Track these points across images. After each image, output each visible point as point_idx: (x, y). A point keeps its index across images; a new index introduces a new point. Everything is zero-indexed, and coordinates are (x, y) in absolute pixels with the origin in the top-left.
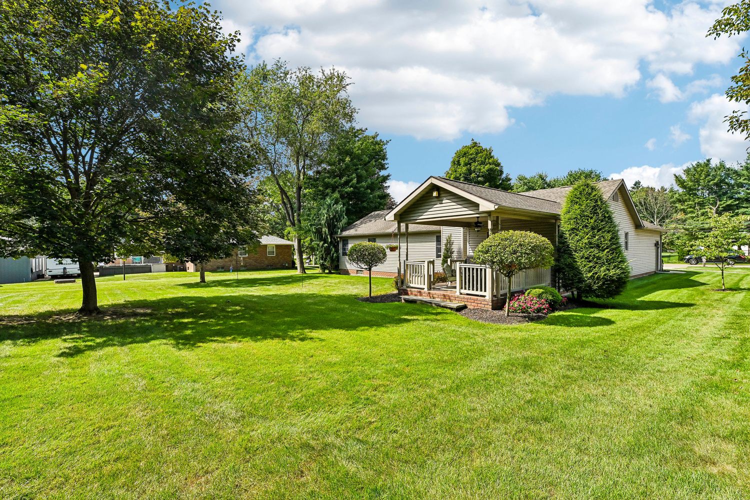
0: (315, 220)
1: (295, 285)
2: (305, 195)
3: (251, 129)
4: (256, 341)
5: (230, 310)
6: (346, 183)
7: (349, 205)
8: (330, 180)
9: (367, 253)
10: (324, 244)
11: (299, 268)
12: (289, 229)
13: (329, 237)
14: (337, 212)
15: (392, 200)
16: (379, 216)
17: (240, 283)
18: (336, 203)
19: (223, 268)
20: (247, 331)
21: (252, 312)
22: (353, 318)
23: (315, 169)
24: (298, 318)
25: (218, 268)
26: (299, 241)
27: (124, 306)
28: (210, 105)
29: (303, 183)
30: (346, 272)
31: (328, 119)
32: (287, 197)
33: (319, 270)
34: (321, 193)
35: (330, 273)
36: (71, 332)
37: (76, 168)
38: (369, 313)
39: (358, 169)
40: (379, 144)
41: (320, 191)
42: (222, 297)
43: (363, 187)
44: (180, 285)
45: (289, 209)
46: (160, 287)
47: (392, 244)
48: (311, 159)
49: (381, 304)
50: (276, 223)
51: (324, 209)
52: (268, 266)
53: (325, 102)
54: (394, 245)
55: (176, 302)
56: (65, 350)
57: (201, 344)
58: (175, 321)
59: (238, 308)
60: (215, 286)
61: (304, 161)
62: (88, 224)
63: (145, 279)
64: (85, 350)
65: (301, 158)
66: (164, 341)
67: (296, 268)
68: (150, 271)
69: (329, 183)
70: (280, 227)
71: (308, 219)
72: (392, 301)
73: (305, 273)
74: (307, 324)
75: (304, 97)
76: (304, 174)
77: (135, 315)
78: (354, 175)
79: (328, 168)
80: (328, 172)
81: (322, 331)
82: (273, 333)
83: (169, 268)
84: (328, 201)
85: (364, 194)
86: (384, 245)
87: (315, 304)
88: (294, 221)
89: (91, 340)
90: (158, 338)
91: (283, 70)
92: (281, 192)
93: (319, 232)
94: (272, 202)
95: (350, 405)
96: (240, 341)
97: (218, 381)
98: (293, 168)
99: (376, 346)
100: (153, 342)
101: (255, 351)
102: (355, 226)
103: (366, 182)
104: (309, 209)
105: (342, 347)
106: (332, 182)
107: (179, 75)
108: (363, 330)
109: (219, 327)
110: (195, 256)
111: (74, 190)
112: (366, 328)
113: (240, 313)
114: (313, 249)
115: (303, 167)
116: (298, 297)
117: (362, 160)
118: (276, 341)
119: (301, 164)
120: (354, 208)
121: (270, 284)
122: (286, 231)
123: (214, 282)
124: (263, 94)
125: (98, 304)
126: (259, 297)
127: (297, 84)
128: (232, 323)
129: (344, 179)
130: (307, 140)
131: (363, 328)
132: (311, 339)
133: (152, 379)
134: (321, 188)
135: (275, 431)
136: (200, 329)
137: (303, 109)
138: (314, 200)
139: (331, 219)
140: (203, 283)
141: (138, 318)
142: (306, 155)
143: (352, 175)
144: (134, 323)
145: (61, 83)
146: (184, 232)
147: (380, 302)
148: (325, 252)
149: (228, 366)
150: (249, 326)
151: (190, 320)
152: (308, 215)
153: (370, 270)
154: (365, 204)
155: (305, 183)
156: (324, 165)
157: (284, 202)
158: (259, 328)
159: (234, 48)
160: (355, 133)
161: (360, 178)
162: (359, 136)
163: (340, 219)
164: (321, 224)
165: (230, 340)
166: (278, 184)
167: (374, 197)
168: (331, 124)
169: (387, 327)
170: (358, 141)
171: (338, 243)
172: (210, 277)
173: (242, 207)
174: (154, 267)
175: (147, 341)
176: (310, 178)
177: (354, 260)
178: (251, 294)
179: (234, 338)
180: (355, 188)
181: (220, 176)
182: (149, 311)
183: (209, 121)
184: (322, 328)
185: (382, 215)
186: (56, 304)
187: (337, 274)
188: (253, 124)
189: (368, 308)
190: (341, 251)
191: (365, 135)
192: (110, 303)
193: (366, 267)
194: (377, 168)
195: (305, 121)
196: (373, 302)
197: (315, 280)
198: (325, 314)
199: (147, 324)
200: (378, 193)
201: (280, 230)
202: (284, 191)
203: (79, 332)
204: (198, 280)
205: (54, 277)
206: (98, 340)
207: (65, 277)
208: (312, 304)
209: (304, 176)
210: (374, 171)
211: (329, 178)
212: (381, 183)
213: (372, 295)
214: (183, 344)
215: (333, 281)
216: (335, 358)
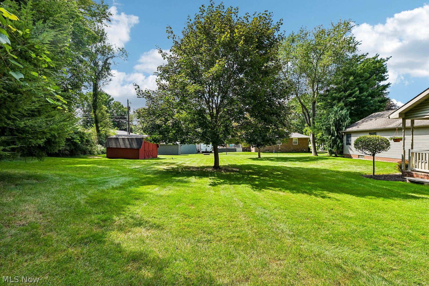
0: (325, 122)
1: (312, 162)
2: (318, 106)
3: (284, 73)
4: (293, 193)
5: (275, 174)
6: (350, 95)
7: (352, 110)
8: (336, 95)
9: (371, 143)
10: (332, 137)
11: (313, 152)
12: (306, 128)
13: (335, 132)
14: (342, 115)
15: (391, 103)
16: (379, 116)
17: (278, 159)
18: (342, 109)
19: (268, 151)
20: (287, 186)
21: (287, 176)
22: (361, 189)
23: (325, 89)
24: (318, 183)
25: (266, 150)
26: (313, 135)
27: (228, 166)
28: (265, 65)
29: (317, 99)
30: (349, 156)
31: (335, 54)
32: (306, 109)
33: (328, 154)
34: (330, 104)
35: (336, 156)
36: (211, 176)
37: (212, 106)
38: (375, 187)
39: (360, 84)
40: (379, 62)
41: (329, 103)
42: (270, 166)
43: (364, 96)
44: (249, 158)
45: (307, 116)
46: (241, 159)
47: (396, 136)
48: (323, 82)
49: (385, 182)
50: (298, 125)
51: (333, 114)
52: (293, 150)
53: (333, 44)
54: (398, 137)
55: (249, 167)
56: (211, 183)
57: (264, 190)
58: (250, 176)
59: (279, 173)
60: (265, 160)
61: (318, 85)
62: (217, 129)
63: (234, 155)
64: (218, 184)
65: (315, 84)
66: (247, 185)
67: (311, 152)
68: (236, 151)
69: (335, 96)
70: (300, 127)
71: (320, 122)
72: (396, 180)
73: (317, 155)
74: (325, 188)
75: (319, 44)
76: (318, 93)
77: (233, 171)
78: (357, 89)
79: (335, 87)
80: (335, 89)
81: (336, 194)
82: (303, 190)
83: (244, 150)
84: (335, 108)
85: (365, 101)
86: (388, 137)
87: (328, 176)
88: (310, 123)
89: (219, 180)
90: (244, 184)
91: (304, 32)
92: (302, 106)
93: (328, 130)
94: (295, 113)
95: (370, 250)
96: (284, 192)
97: (276, 211)
98: (310, 90)
99: (386, 212)
100: (242, 185)
101: (294, 199)
102: (357, 124)
103: (367, 92)
104: (321, 115)
105: (355, 207)
106: (339, 96)
107: (254, 53)
108: (371, 199)
109: (271, 182)
110: (259, 144)
111: (211, 115)
112: (374, 197)
113: (281, 176)
114: (323, 141)
115: (317, 89)
116: (315, 170)
117: (363, 77)
118: (305, 195)
119: (316, 87)
120: (356, 112)
121: (296, 161)
122: (304, 130)
123: (265, 158)
124: (292, 51)
125: (219, 165)
126: (290, 168)
127: (313, 38)
128: (278, 181)
129: (348, 92)
130: (320, 71)
131: (370, 197)
132: (329, 198)
133: (245, 203)
134: (329, 101)
135: (316, 250)
136: (262, 182)
137: (317, 53)
138: (324, 109)
139: (337, 121)
140: (259, 158)
141: (234, 173)
142: (319, 81)
143: (354, 88)
144: (233, 175)
145: (210, 71)
146: (253, 132)
147: (383, 180)
148: (332, 142)
149: (280, 204)
150: (288, 184)
151: (257, 176)
152: (320, 119)
153: (374, 155)
154: (366, 108)
155: (318, 99)
156: (332, 86)
157: (303, 112)
158: (294, 186)
159: (279, 29)
160: (358, 58)
161: (361, 90)
162: (361, 60)
163: (344, 120)
164: (329, 124)
165: (278, 190)
166: (300, 102)
167: (375, 102)
168: (338, 57)
169: (395, 200)
170: (361, 63)
171: (343, 136)
172: (263, 155)
173: (282, 117)
174: (238, 149)
175: (240, 184)
176: (321, 95)
177: (359, 148)
178: (285, 166)
179: (280, 189)
180: (358, 97)
181: (271, 101)
182: (238, 170)
183: (266, 73)
184: (336, 192)
185: (382, 114)
186: (205, 163)
187: (341, 157)
188: (286, 70)
189: (372, 183)
190: (345, 142)
191: (366, 59)
192: (223, 165)
193: (370, 153)
194: (377, 80)
195: (319, 59)
196: (377, 179)
197: (325, 160)
198: (336, 183)
199: (238, 176)
200: (377, 99)
201: (300, 129)
202: (304, 105)
203: (214, 176)
204: (257, 156)
205: (203, 152)
206: (222, 181)
207: (206, 152)
208: (325, 175)
209: (317, 94)
210: (376, 82)
211: (335, 93)
212: (382, 90)
213: (375, 174)
214: (256, 188)
215: (339, 162)
216: (350, 214)
